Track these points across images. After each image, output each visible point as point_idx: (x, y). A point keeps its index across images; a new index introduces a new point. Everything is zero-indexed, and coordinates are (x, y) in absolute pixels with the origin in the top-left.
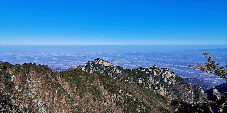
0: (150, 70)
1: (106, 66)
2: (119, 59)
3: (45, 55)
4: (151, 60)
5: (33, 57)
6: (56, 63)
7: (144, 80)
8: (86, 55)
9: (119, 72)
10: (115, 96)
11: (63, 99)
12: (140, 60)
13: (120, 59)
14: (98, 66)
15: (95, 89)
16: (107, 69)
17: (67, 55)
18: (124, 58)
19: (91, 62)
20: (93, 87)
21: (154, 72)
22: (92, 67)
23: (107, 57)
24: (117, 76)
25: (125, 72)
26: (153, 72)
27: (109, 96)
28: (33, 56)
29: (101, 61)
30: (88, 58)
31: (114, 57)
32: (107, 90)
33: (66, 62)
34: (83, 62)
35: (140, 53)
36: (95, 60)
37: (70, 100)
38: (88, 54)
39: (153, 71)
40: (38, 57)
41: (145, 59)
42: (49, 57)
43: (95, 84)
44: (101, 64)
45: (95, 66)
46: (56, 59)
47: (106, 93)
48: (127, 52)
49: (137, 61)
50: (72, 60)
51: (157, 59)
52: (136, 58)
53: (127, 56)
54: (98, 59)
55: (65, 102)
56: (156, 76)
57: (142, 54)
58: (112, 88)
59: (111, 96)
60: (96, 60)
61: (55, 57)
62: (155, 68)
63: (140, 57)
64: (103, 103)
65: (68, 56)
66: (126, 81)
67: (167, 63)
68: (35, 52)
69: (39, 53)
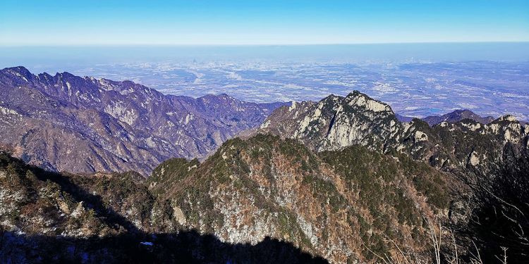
0: (495, 127)
1: (375, 111)
2: (387, 82)
3: (217, 68)
4: (474, 85)
5: (192, 72)
6: (239, 88)
7: (484, 156)
8: (306, 69)
9: (423, 136)
10: (446, 214)
11: (343, 218)
12: (442, 83)
13: (389, 79)
14: (354, 111)
15: (401, 194)
16: (377, 120)
17: (263, 68)
18: (400, 78)
19: (335, 99)
20: (395, 190)
21: (504, 132)
22: (340, 112)
23: (354, 74)
24: (420, 147)
25: (436, 135)
26: (502, 132)
27: (431, 213)
28: (191, 70)
29: (364, 98)
30: (311, 76)
31: (374, 75)
32: (425, 198)
33: (260, 85)
34: (298, 87)
35: (445, 66)
36: (348, 96)
37: (356, 222)
38: (308, 66)
39: (501, 129)
40: (203, 72)
41: (457, 82)
42: (223, 73)
43: (397, 182)
44: (364, 107)
45: (348, 109)
46: (239, 78)
47: (424, 204)
48: (407, 62)
49: (433, 86)
50: (275, 80)
51: (491, 81)
52: (432, 76)
53: (408, 73)
54: (356, 93)
55: (347, 225)
56: (509, 143)
57: (450, 66)
58: (439, 195)
59: (435, 212)
60: (350, 95)
61: (237, 72)
62: (509, 122)
63: (444, 74)
64: (422, 229)
65: (266, 72)
66: (443, 161)
67: (521, 93)
68: (194, 61)
69: (203, 63)
